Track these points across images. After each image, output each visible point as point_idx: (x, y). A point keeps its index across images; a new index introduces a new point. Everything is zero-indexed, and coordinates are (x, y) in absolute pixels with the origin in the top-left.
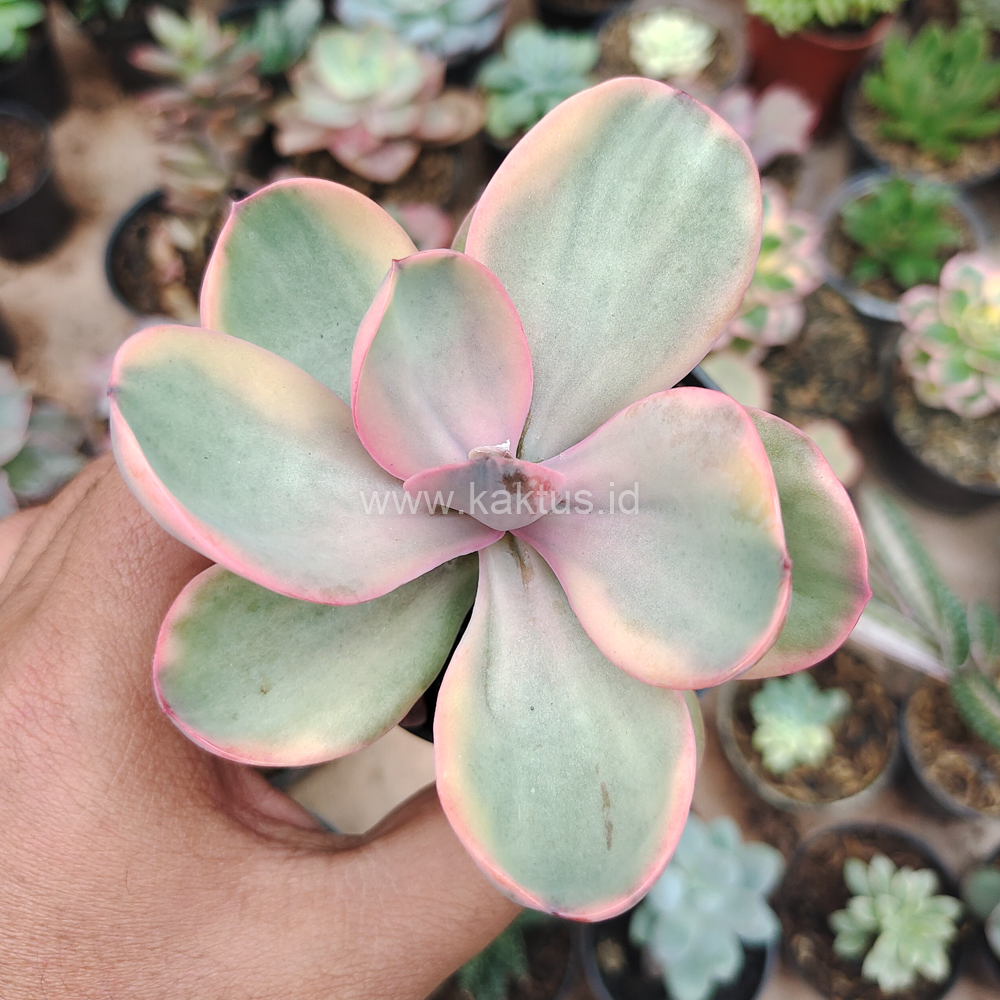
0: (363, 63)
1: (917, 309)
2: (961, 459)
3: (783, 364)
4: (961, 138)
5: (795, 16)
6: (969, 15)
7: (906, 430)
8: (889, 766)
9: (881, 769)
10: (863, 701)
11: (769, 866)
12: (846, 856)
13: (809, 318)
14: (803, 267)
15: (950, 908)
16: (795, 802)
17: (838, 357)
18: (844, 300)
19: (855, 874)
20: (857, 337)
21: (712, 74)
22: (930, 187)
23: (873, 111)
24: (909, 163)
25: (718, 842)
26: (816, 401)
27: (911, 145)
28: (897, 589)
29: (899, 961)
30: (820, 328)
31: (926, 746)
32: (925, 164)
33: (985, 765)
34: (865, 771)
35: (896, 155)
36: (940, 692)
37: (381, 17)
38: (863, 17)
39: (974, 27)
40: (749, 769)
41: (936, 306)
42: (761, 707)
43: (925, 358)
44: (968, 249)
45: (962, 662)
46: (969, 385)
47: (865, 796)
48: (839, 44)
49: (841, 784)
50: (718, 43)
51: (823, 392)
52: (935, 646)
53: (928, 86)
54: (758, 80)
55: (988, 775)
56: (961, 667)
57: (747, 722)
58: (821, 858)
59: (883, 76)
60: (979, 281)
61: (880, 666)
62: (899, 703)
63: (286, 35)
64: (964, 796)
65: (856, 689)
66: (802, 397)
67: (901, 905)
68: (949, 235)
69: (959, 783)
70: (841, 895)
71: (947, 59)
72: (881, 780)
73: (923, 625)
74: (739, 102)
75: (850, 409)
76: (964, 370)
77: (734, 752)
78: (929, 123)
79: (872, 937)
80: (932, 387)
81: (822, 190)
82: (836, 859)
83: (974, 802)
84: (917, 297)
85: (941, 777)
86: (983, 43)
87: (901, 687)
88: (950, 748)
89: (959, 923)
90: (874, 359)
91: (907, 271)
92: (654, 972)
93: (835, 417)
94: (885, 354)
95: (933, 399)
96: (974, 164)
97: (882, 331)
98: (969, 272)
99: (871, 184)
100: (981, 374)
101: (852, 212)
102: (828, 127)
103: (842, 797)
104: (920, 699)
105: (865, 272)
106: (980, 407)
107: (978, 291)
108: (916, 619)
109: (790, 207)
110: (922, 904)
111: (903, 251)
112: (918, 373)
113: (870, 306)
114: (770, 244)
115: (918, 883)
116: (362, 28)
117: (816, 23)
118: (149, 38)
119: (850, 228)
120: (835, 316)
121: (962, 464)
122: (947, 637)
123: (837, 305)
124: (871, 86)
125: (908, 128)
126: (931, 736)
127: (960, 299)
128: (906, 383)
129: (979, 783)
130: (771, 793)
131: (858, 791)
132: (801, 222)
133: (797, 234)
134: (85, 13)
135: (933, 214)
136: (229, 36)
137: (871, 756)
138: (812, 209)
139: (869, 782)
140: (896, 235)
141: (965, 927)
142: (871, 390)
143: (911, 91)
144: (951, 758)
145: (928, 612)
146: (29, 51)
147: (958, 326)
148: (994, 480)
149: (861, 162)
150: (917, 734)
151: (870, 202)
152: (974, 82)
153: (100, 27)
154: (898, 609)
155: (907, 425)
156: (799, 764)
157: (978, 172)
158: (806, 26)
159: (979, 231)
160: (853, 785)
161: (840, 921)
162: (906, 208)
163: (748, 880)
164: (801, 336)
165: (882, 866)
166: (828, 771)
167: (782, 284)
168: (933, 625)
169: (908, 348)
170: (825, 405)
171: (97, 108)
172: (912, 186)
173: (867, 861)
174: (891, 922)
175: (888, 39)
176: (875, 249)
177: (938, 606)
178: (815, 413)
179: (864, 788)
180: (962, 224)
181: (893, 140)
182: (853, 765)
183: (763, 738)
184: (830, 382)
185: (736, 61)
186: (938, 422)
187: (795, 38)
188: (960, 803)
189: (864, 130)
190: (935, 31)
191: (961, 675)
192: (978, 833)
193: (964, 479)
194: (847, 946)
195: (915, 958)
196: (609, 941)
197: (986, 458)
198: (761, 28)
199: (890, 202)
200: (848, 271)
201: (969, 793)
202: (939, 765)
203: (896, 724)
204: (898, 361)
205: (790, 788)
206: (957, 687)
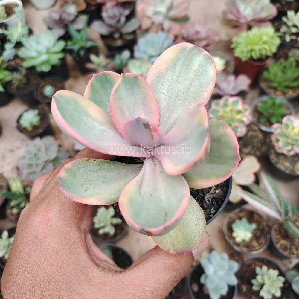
0: (140, 67)
1: (276, 128)
2: (287, 167)
3: (242, 142)
4: (288, 87)
5: (247, 56)
6: (291, 57)
7: (273, 159)
8: (267, 244)
9: (265, 244)
10: (261, 227)
11: (236, 266)
12: (256, 265)
13: (248, 131)
14: (247, 117)
15: (282, 279)
16: (243, 251)
17: (255, 140)
18: (258, 127)
19: (258, 270)
20: (260, 136)
21: (225, 71)
22: (280, 99)
23: (266, 80)
24: (275, 93)
25: (223, 259)
26: (250, 152)
27: (275, 89)
28: (270, 198)
29: (269, 291)
30: (251, 133)
31: (277, 239)
32: (279, 93)
33: (292, 244)
34: (261, 245)
35: (271, 91)
36: (281, 225)
37: (145, 57)
38: (264, 57)
39: (292, 60)
40: (231, 242)
41: (281, 128)
42: (234, 226)
43: (278, 141)
44: (290, 114)
45: (286, 217)
46: (289, 147)
47: (261, 250)
48: (257, 64)
49: (255, 247)
50: (227, 64)
51: (252, 149)
52: (279, 212)
53: (280, 74)
54: (237, 73)
55: (293, 247)
56: (287, 218)
57: (231, 230)
58: (249, 266)
59: (268, 72)
60: (292, 122)
61: (265, 218)
62: (270, 228)
63: (122, 61)
64: (287, 252)
65: (259, 223)
66: (246, 150)
67: (269, 278)
68: (285, 111)
69: (285, 248)
70: (254, 275)
71: (285, 67)
72: (265, 247)
73: (276, 207)
74: (232, 78)
75: (258, 153)
76: (288, 144)
77: (227, 238)
78: (280, 84)
79: (262, 286)
80: (280, 148)
81: (252, 100)
82: (253, 266)
83: (289, 253)
84: (276, 126)
85: (281, 247)
86: (294, 64)
87: (270, 224)
88: (283, 240)
89: (284, 283)
90: (265, 142)
91: (273, 120)
92: (206, 292)
93: (255, 155)
94: (268, 141)
95: (280, 151)
96: (291, 94)
97: (267, 135)
98: (289, 120)
99: (265, 98)
100: (292, 145)
101: (260, 105)
102: (254, 85)
103: (255, 251)
104: (276, 226)
105: (263, 120)
106: (292, 153)
107: (292, 124)
108: (275, 206)
109: (244, 103)
110: (275, 278)
111: (273, 115)
112: (276, 144)
113: (264, 128)
114: (239, 112)
115: (274, 273)
116: (139, 59)
117: (252, 58)
118: (90, 61)
119: (260, 109)
120: (255, 131)
121: (287, 168)
122: (283, 211)
123: (256, 128)
124: (265, 74)
125: (275, 85)
126: (278, 236)
127: (287, 126)
128: (273, 147)
129: (291, 249)
130: (236, 248)
131: (259, 249)
132: (247, 107)
133: (246, 110)
134: (74, 55)
135: (281, 106)
136: (108, 61)
137: (262, 240)
138: (250, 104)
139: (262, 247)
140: (271, 111)
141: (286, 285)
142: (264, 149)
143: (276, 75)
144: (283, 242)
145: (278, 204)
146: (61, 64)
147: (287, 133)
148: (296, 172)
149: (263, 93)
150: (274, 235)
151: (264, 102)
152: (292, 73)
153: (78, 59)
154: (270, 203)
155: (273, 158)
156: (244, 241)
157: (293, 96)
158: (249, 59)
159: (293, 110)
160: (258, 248)
161: (254, 281)
162: (274, 104)
163: (230, 269)
164: (246, 135)
165: (265, 268)
166: (251, 244)
167: (242, 122)
168: (279, 207)
169: (273, 138)
170: (252, 152)
171: (76, 78)
172: (275, 99)
173: (261, 267)
174: (267, 282)
175: (270, 63)
176: (265, 114)
177: (280, 202)
178: (249, 154)
179: (261, 249)
180: (288, 108)
181: (271, 87)
182: (258, 243)
183: (235, 234)
184: (253, 147)
185: (231, 68)
186: (281, 157)
187: (246, 62)
188: (286, 254)
189: (263, 85)
190: (282, 61)
191: (286, 220)
192: (290, 263)
193: (288, 172)
194: (255, 288)
195: (273, 291)
196: (195, 284)
197: (293, 167)
198: (238, 60)
199: (270, 103)
200: (258, 120)
201: (288, 251)
202: (280, 244)
203: (269, 233)
204: (271, 141)
205: (242, 248)
206: (285, 223)
